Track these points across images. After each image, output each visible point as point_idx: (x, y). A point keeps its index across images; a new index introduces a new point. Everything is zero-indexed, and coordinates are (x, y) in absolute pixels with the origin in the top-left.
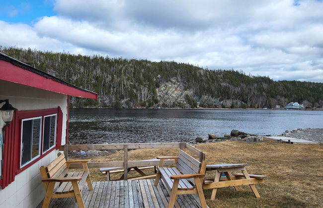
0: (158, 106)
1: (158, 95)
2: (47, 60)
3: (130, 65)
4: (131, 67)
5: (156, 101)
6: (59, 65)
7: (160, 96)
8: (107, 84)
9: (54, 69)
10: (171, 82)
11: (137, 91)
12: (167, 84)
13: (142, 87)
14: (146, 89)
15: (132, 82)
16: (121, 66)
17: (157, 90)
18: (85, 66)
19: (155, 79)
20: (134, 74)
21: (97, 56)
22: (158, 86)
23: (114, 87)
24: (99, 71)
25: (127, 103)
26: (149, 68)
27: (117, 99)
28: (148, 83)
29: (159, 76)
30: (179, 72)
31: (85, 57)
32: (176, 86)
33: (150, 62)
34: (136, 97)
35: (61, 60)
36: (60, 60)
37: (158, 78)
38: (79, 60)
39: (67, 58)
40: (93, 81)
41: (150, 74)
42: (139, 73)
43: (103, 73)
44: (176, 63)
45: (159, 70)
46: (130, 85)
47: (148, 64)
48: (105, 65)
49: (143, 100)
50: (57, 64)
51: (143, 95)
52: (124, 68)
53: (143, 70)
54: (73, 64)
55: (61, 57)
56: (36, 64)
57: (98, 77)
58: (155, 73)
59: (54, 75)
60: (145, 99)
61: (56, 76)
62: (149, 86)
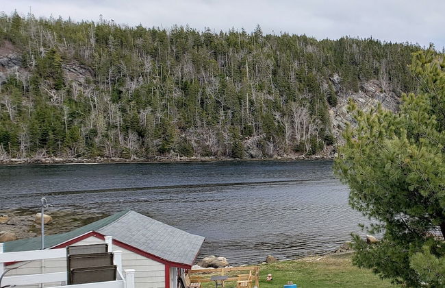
0: (334, 151)
1: (335, 123)
2: (61, 41)
3: (265, 49)
4: (268, 56)
5: (329, 141)
6: (92, 56)
7: (339, 126)
8: (209, 101)
9: (82, 65)
10: (366, 91)
11: (282, 116)
12: (355, 97)
13: (294, 106)
14: (305, 110)
15: (269, 93)
16: (242, 54)
17: (331, 112)
18: (154, 55)
19: (326, 86)
20: (275, 73)
21: (182, 29)
22: (332, 102)
23: (226, 108)
24: (189, 68)
25: (259, 145)
26: (310, 58)
27: (235, 136)
28: (308, 96)
29: (336, 77)
30: (383, 65)
31: (154, 33)
32: (376, 101)
33: (313, 42)
34: (281, 131)
35: (97, 42)
36: (93, 41)
37: (333, 82)
38: (138, 42)
39: (111, 37)
40: (177, 94)
41: (314, 73)
42: (287, 70)
43: (198, 72)
44: (377, 43)
45: (336, 62)
46: (267, 101)
47: (310, 49)
48: (205, 53)
49: (298, 137)
50: (87, 53)
51: (297, 125)
52: (250, 59)
53: (296, 65)
54: (126, 52)
55: (97, 35)
56: (38, 54)
57: (186, 82)
58: (327, 71)
59: (82, 81)
60: (302, 136)
61: (88, 82)
62: (312, 102)
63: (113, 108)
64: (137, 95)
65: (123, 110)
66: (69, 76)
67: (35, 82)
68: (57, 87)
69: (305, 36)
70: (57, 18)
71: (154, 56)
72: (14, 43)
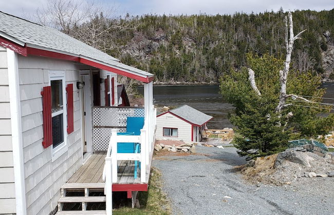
0: (323, 78)
1: (325, 60)
2: (182, 26)
6: (195, 32)
7: (328, 62)
9: (191, 37)
13: (299, 51)
14: (306, 54)
16: (270, 24)
17: (323, 54)
19: (320, 39)
21: (239, 14)
22: (324, 48)
24: (242, 34)
26: (311, 23)
28: (308, 45)
29: (327, 33)
31: (225, 17)
33: (314, 13)
35: (198, 25)
36: (196, 25)
37: (326, 36)
38: (217, 22)
39: (204, 22)
40: (234, 48)
41: (313, 31)
43: (246, 36)
45: (328, 24)
47: (312, 18)
48: (250, 26)
49: (301, 69)
50: (193, 31)
51: (300, 63)
52: (275, 27)
54: (210, 29)
55: (198, 21)
56: (172, 33)
57: (239, 42)
58: (321, 30)
59: (190, 45)
60: (303, 69)
61: (192, 45)
62: (311, 48)
63: (203, 57)
64: (214, 50)
65: (208, 58)
66: (184, 43)
67: (170, 46)
68: (179, 48)
69: (309, 10)
70: (181, 15)
71: (224, 29)
72: (163, 29)
